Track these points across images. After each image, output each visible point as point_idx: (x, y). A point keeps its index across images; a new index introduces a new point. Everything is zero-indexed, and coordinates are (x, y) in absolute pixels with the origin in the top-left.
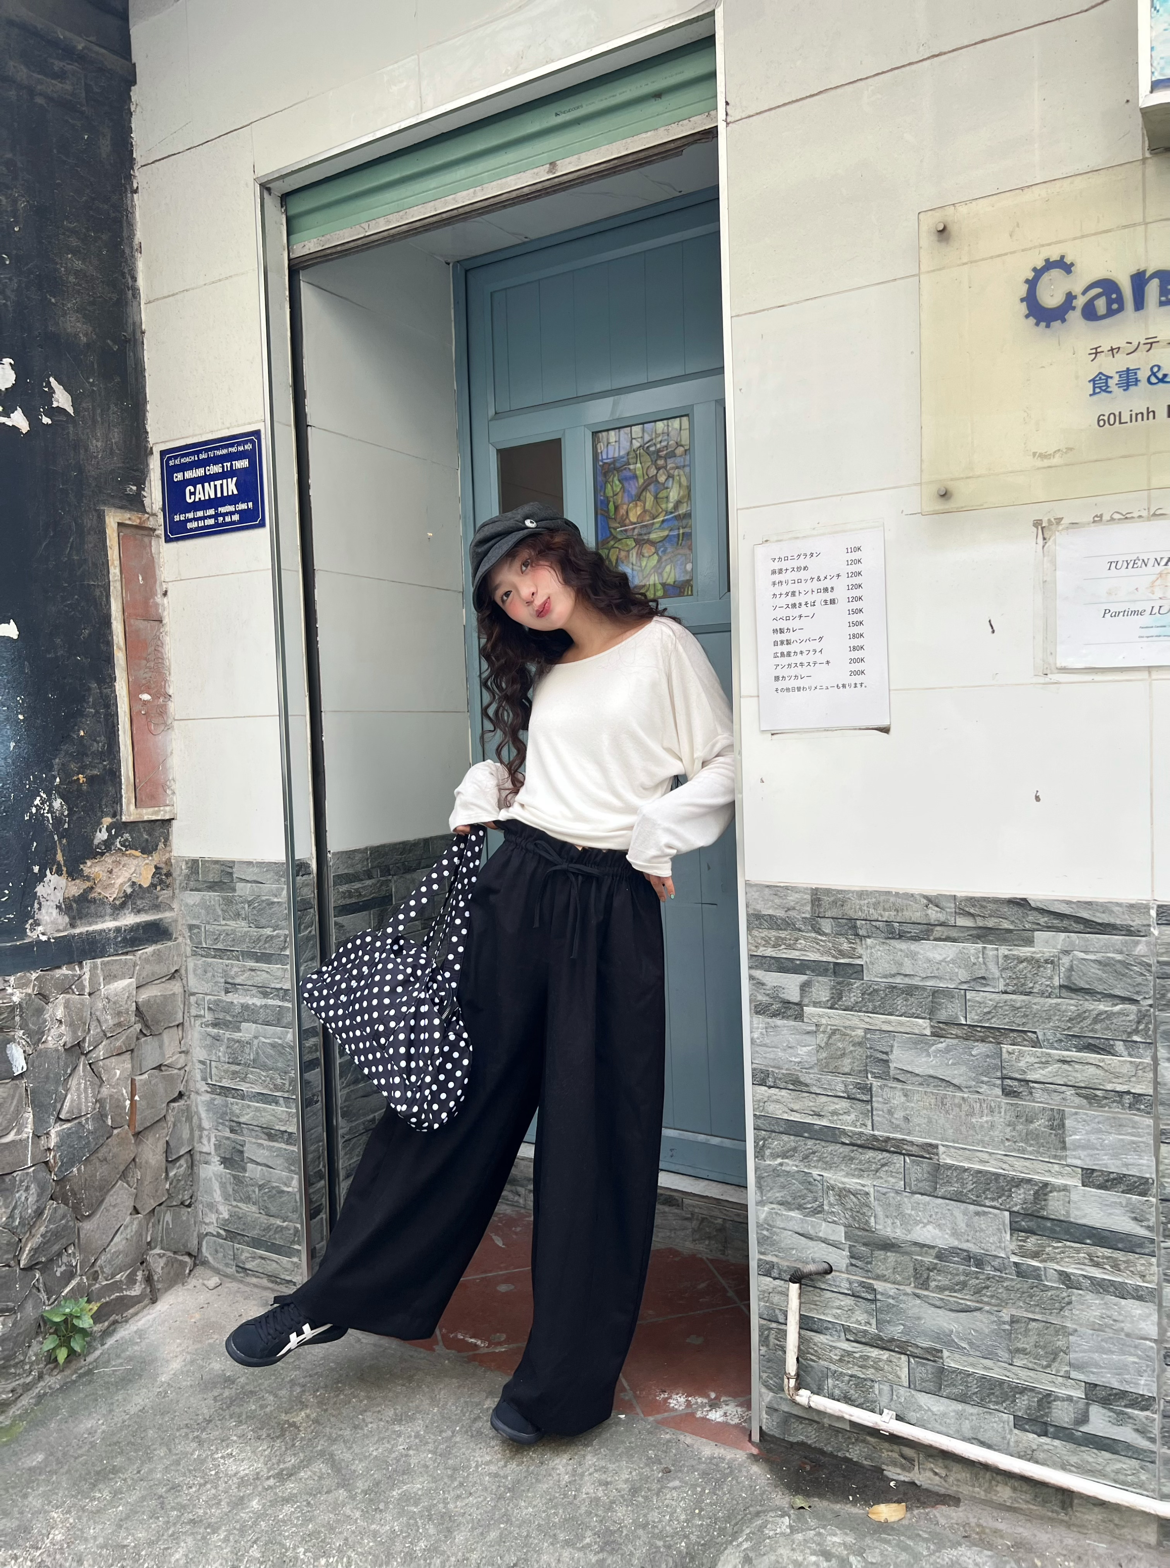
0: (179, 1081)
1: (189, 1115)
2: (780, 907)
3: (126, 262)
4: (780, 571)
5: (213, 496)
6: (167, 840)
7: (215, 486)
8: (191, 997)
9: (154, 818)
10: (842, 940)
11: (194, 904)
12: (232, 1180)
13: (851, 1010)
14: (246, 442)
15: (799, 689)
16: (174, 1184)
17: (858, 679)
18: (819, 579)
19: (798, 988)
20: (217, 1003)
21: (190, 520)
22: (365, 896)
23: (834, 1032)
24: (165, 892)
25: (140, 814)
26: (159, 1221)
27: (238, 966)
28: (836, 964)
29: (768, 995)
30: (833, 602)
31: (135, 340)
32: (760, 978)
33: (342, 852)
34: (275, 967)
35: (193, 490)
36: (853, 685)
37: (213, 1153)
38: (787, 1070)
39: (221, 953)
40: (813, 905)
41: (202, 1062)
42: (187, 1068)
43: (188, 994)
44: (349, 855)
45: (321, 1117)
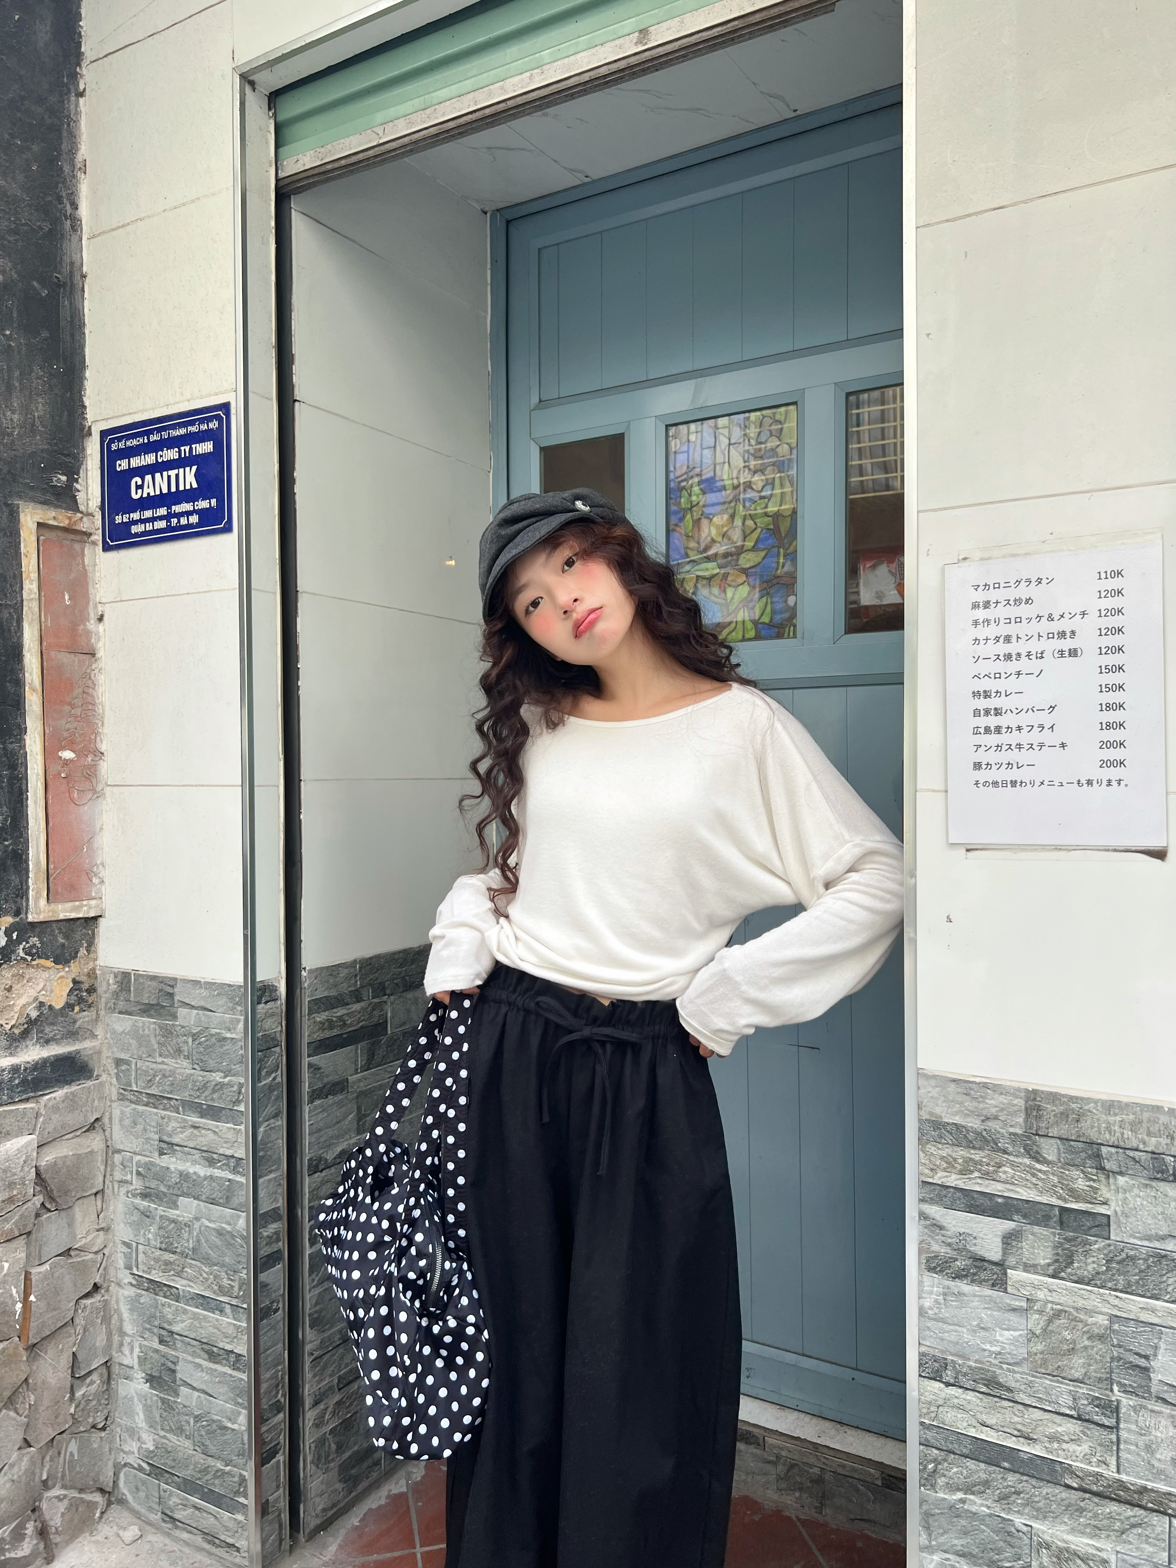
0: (95, 1270)
1: (106, 1314)
2: (972, 1113)
3: (64, 182)
4: (987, 605)
5: (165, 491)
6: (91, 944)
7: (169, 477)
8: (116, 1156)
9: (73, 915)
10: (1075, 1173)
11: (123, 1032)
12: (160, 1404)
13: (1088, 1284)
14: (209, 420)
15: (1014, 783)
16: (81, 1406)
17: (1113, 773)
18: (1050, 618)
19: (999, 1240)
20: (148, 1166)
21: (135, 522)
22: (351, 1025)
23: (1058, 1314)
24: (84, 1013)
25: (54, 911)
26: (59, 1453)
27: (176, 1119)
28: (1063, 1210)
29: (949, 1245)
30: (1073, 653)
31: (72, 285)
32: (937, 1217)
33: (322, 969)
34: (225, 1127)
35: (140, 483)
36: (1105, 783)
37: (136, 1367)
38: (976, 1361)
39: (155, 1100)
40: (1028, 1115)
41: (127, 1245)
42: (106, 1251)
43: (110, 1150)
44: (332, 970)
45: (282, 1328)
